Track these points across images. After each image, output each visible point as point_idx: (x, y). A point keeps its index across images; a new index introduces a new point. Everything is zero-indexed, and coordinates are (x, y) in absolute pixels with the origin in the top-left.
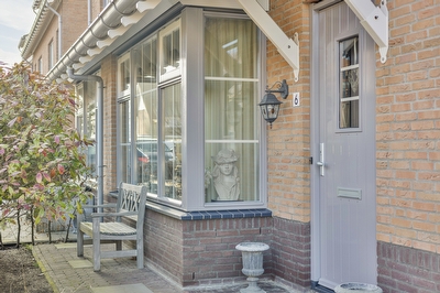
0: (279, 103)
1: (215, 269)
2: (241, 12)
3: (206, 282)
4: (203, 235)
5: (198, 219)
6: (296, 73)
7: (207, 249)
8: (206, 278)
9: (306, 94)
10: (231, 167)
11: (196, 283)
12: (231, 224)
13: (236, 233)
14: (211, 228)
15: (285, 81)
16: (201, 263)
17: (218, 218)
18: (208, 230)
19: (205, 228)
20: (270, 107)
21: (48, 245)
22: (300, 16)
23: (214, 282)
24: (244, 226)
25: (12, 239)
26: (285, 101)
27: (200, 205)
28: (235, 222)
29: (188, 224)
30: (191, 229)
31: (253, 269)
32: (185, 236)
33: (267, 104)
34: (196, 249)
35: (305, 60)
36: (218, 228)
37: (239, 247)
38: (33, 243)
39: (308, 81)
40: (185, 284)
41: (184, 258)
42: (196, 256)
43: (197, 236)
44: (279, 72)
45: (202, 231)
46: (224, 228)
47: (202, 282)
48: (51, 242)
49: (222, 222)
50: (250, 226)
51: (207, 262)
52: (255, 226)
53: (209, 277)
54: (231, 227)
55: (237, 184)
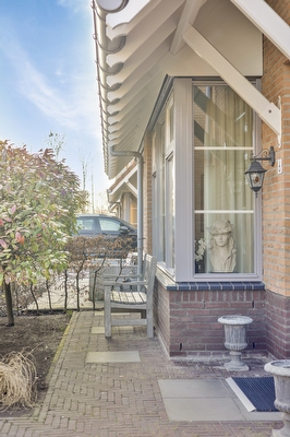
0: (264, 171)
1: (204, 341)
2: (219, 78)
3: (195, 354)
4: (190, 306)
5: (184, 290)
6: (279, 138)
7: (195, 320)
8: (194, 350)
9: (288, 160)
10: (225, 238)
11: (184, 354)
12: (221, 296)
13: (226, 305)
14: (199, 300)
15: (272, 148)
16: (188, 334)
17: (206, 290)
18: (196, 301)
19: (192, 299)
20: (254, 176)
21: (92, 312)
22: (281, 79)
23: (202, 354)
24: (235, 299)
25: (61, 305)
26: (273, 169)
27: (190, 276)
28: (225, 295)
29: (175, 295)
30: (178, 300)
31: (234, 342)
32: (172, 306)
33: (251, 173)
34: (184, 319)
35: (287, 124)
36: (207, 299)
37: (221, 320)
38: (78, 310)
40: (172, 354)
41: (171, 328)
42: (183, 326)
43: (185, 306)
45: (189, 302)
46: (213, 300)
47: (190, 354)
48: (94, 309)
49: (210, 294)
50: (242, 299)
51: (195, 333)
52: (248, 299)
53: (197, 349)
54: (221, 299)
55: (232, 256)
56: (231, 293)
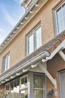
0: (52, 95)
6: (56, 87)
9: (59, 92)
15: (53, 89)
22: (56, 74)
33: (49, 95)
35: (58, 84)
39: (59, 89)
44: (51, 87)
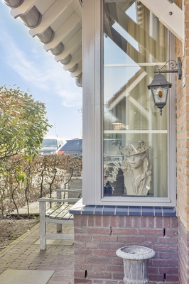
1: (110, 269)
3: (99, 282)
4: (96, 231)
5: (89, 215)
7: (100, 246)
8: (99, 278)
11: (89, 282)
12: (128, 222)
13: (134, 232)
14: (106, 225)
16: (94, 260)
17: (112, 215)
18: (102, 226)
19: (98, 224)
23: (108, 283)
24: (144, 225)
27: (97, 200)
28: (133, 220)
29: (80, 219)
30: (83, 224)
32: (76, 231)
34: (89, 245)
36: (113, 225)
40: (76, 281)
42: (88, 252)
43: (90, 231)
45: (95, 227)
46: (120, 225)
47: (95, 282)
49: (118, 219)
50: (152, 226)
51: (100, 260)
52: (158, 226)
53: (103, 277)
54: (128, 225)
55: (146, 177)
56: (139, 219)
